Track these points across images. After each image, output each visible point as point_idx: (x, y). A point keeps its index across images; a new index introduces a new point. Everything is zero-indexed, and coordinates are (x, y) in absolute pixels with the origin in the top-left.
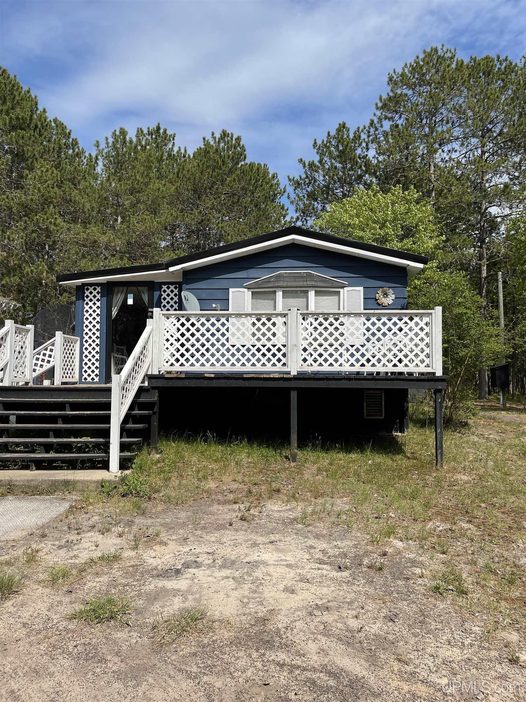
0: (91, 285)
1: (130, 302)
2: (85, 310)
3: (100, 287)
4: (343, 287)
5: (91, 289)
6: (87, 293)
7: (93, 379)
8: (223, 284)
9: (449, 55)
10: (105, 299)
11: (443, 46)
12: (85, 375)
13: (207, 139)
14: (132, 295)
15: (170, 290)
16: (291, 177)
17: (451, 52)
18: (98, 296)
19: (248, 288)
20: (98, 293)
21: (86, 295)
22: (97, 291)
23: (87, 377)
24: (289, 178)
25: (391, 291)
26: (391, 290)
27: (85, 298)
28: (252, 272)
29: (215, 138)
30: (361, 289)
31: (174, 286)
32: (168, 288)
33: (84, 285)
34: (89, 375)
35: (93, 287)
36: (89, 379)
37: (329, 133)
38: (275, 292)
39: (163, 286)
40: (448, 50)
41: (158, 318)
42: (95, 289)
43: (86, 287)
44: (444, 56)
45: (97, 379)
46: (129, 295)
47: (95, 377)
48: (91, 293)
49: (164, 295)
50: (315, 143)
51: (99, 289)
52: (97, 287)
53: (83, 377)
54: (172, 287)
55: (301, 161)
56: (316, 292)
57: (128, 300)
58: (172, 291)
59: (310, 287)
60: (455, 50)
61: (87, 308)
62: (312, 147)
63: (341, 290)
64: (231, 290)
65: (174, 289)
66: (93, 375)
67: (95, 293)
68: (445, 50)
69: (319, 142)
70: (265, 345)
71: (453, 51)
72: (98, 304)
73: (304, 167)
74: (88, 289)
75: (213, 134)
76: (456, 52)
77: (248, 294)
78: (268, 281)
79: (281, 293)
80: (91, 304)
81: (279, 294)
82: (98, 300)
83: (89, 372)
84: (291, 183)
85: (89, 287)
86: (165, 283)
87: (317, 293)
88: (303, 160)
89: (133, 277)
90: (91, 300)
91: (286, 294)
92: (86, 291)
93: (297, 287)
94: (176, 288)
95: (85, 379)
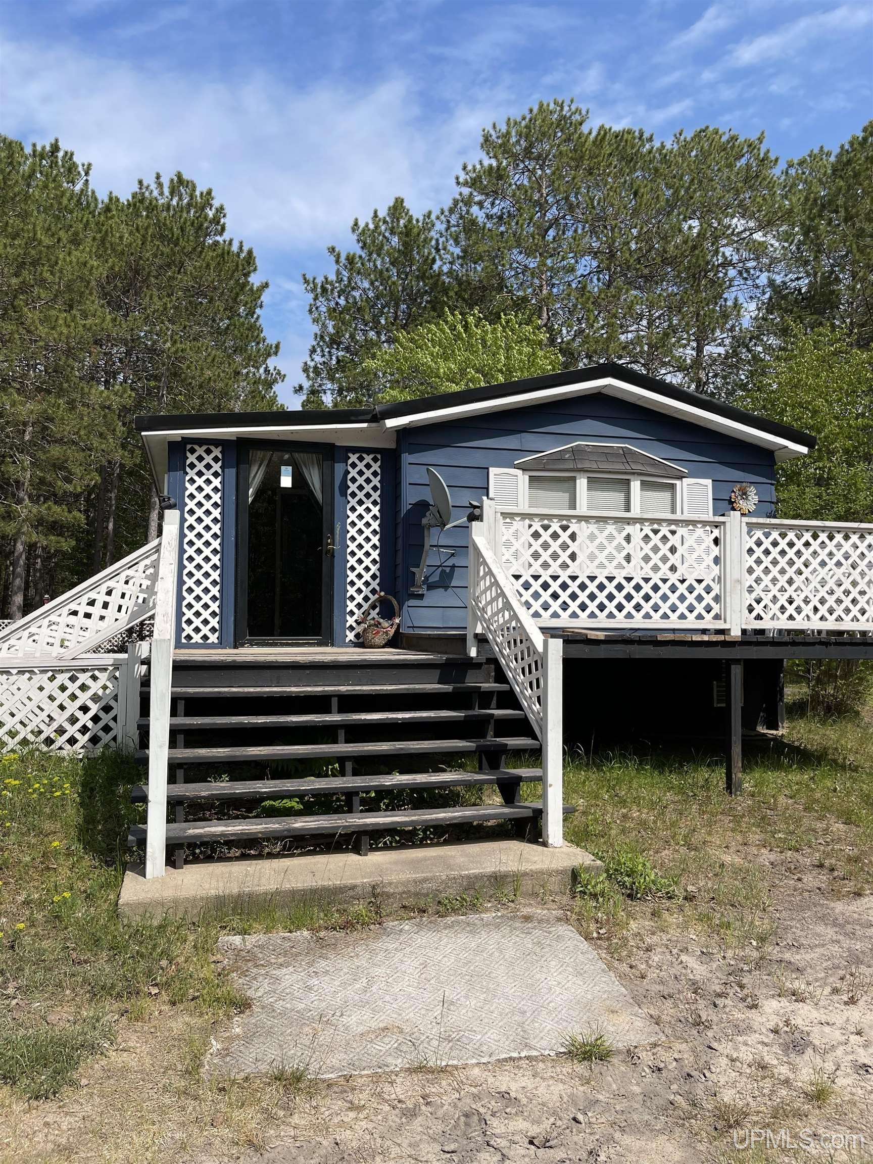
0: (200, 441)
1: (286, 481)
2: (187, 493)
3: (220, 449)
4: (680, 478)
5: (200, 451)
6: (192, 458)
7: (205, 637)
8: (477, 458)
9: (577, 117)
10: (232, 472)
11: (572, 101)
12: (189, 630)
13: (145, 184)
14: (290, 468)
15: (364, 462)
16: (310, 277)
17: (580, 114)
18: (217, 467)
19: (524, 470)
20: (216, 459)
21: (188, 462)
22: (212, 455)
23: (193, 634)
24: (305, 279)
25: (752, 491)
26: (752, 488)
27: (188, 469)
28: (528, 440)
29: (160, 185)
30: (708, 482)
31: (372, 456)
32: (361, 459)
33: (186, 440)
34: (197, 630)
35: (205, 447)
36: (197, 638)
37: (376, 212)
38: (574, 479)
39: (350, 455)
40: (577, 110)
41: (492, 520)
42: (208, 452)
43: (189, 447)
44: (570, 117)
45: (213, 638)
46: (283, 468)
47: (209, 634)
48: (200, 459)
49: (353, 473)
50: (356, 224)
51: (217, 452)
52: (212, 448)
53: (184, 634)
54: (368, 459)
55: (332, 250)
56: (643, 483)
57: (282, 478)
58: (368, 466)
59: (634, 474)
60: (587, 112)
61: (191, 489)
62: (350, 230)
63: (678, 482)
64: (493, 471)
65: (372, 463)
66: (205, 630)
67: (208, 459)
68: (573, 108)
69: (362, 225)
70: (558, 577)
71: (584, 113)
72: (216, 482)
73: (337, 262)
74: (193, 451)
75: (158, 177)
76: (589, 115)
77: (523, 479)
78: (558, 458)
79: (586, 480)
80: (200, 481)
81: (582, 483)
82: (216, 475)
83: (197, 622)
84: (309, 288)
85: (196, 447)
86: (354, 450)
87: (645, 485)
88: (337, 250)
89: (292, 432)
90: (200, 474)
91: (593, 483)
92: (188, 454)
93: (610, 472)
94: (375, 460)
95: (189, 637)
